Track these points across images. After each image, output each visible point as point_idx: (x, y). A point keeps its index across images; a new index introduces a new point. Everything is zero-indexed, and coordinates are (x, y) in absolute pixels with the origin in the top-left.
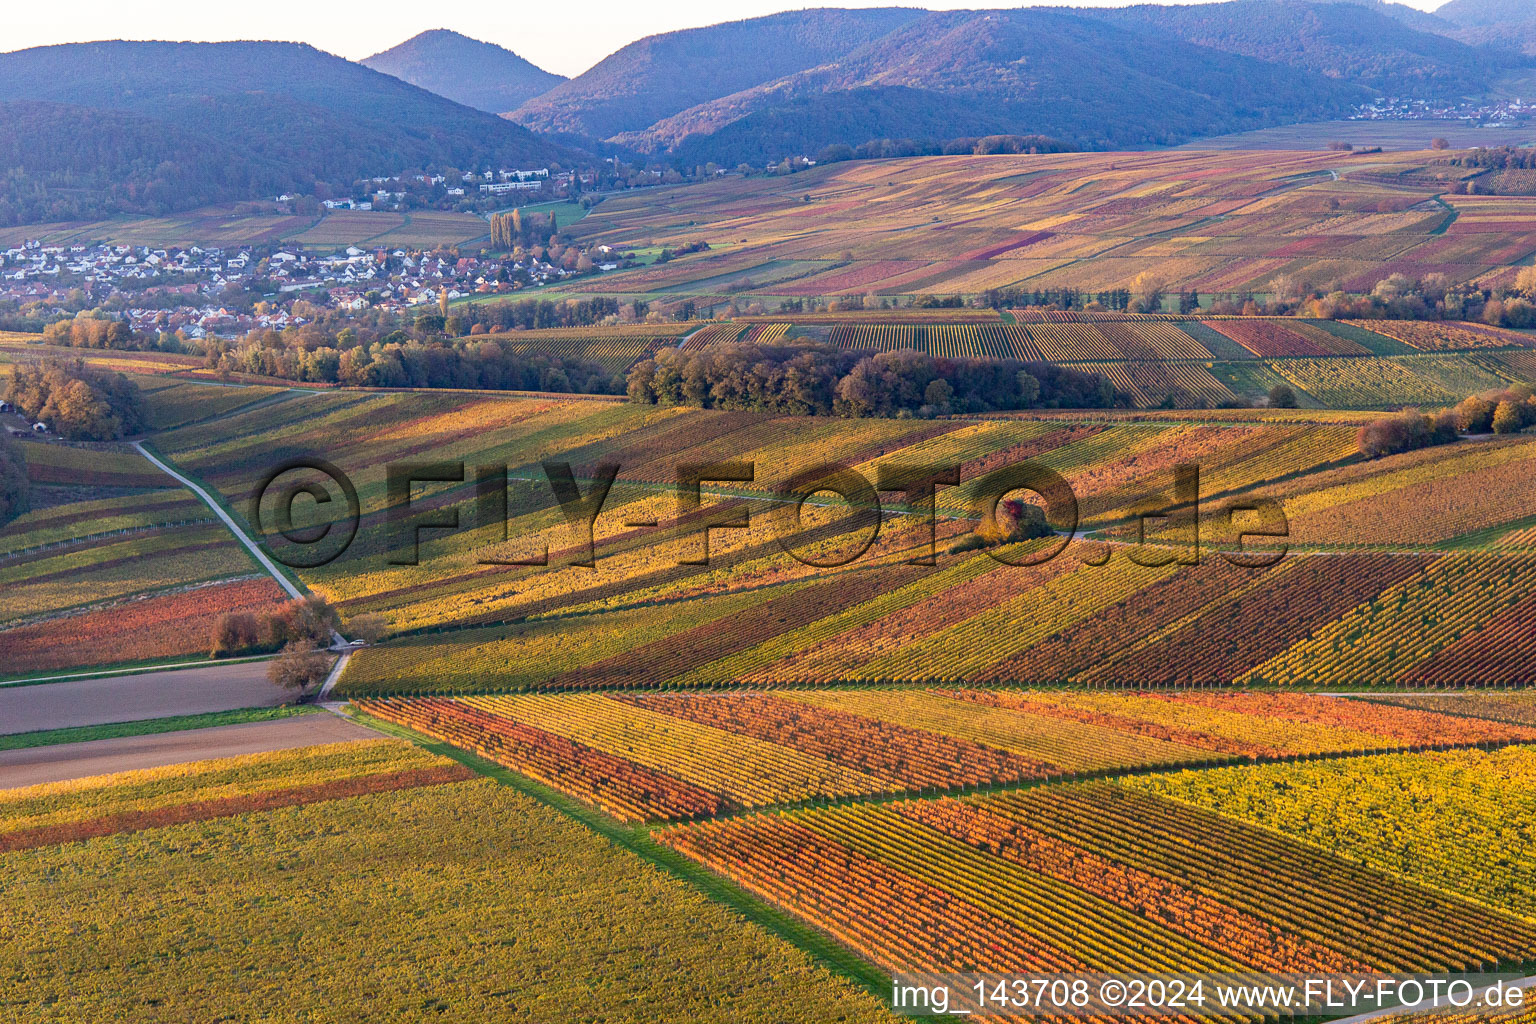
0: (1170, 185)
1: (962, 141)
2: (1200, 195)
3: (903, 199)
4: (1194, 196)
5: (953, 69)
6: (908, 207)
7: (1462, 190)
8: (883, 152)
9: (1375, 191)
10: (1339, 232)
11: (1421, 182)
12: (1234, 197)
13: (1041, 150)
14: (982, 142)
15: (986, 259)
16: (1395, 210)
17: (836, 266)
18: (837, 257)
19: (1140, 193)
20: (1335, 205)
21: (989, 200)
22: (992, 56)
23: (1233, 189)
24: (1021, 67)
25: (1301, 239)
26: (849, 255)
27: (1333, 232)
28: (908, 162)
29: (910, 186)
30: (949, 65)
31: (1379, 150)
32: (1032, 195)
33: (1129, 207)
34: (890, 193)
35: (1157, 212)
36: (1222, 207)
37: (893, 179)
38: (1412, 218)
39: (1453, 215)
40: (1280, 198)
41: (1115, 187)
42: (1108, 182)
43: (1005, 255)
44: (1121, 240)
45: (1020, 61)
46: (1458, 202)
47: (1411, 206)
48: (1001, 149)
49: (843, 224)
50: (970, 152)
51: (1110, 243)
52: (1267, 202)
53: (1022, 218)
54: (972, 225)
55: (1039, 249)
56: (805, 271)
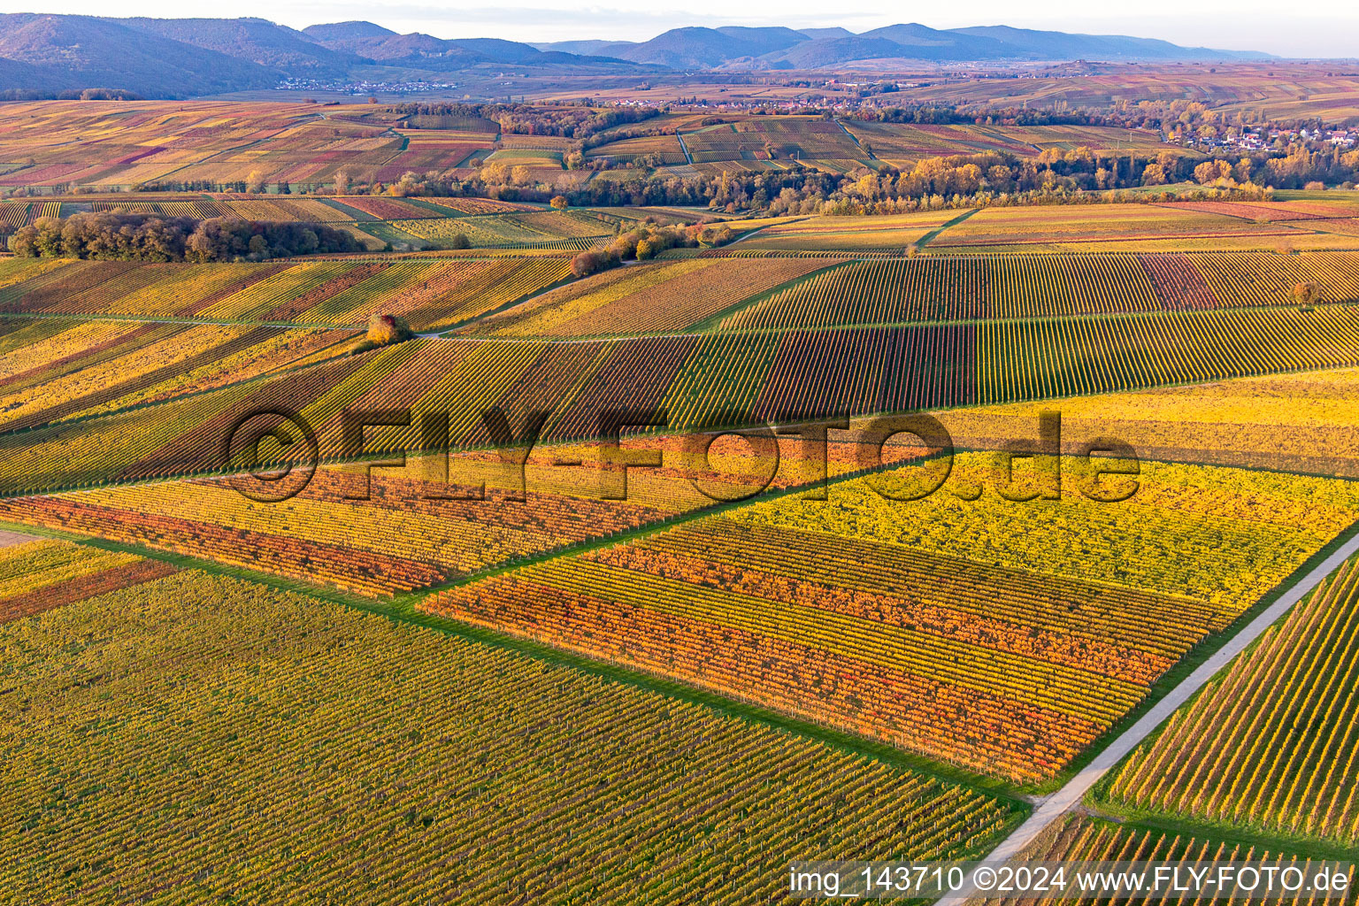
0: (226, 120)
1: (70, 92)
2: (249, 126)
3: (45, 126)
4: (245, 127)
5: (31, 49)
6: (51, 131)
7: (401, 126)
8: (17, 97)
9: (353, 126)
10: (345, 148)
11: (373, 122)
12: (270, 128)
13: (125, 98)
14: (86, 92)
15: (128, 163)
16: (372, 136)
17: (25, 167)
18: (24, 161)
19: (211, 124)
20: (337, 133)
21: (108, 127)
22: (55, 42)
23: (267, 123)
24: (77, 50)
25: (326, 152)
26: (33, 160)
27: (341, 149)
28: (38, 104)
29: (47, 119)
30: (28, 46)
31: (338, 104)
32: (136, 125)
33: (207, 133)
34: (35, 122)
35: (224, 137)
36: (266, 133)
37: (35, 113)
38: (384, 142)
39: (407, 141)
40: (299, 129)
41: (190, 121)
42: (184, 118)
43: (140, 161)
44: (213, 153)
45: (76, 46)
46: (406, 133)
47: (381, 134)
48: (98, 97)
49: (10, 142)
50: (76, 98)
51: (207, 154)
52: (291, 131)
53: (138, 139)
54: (107, 142)
55: (159, 157)
56: (5, 170)
